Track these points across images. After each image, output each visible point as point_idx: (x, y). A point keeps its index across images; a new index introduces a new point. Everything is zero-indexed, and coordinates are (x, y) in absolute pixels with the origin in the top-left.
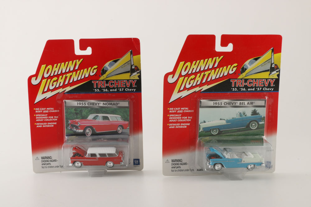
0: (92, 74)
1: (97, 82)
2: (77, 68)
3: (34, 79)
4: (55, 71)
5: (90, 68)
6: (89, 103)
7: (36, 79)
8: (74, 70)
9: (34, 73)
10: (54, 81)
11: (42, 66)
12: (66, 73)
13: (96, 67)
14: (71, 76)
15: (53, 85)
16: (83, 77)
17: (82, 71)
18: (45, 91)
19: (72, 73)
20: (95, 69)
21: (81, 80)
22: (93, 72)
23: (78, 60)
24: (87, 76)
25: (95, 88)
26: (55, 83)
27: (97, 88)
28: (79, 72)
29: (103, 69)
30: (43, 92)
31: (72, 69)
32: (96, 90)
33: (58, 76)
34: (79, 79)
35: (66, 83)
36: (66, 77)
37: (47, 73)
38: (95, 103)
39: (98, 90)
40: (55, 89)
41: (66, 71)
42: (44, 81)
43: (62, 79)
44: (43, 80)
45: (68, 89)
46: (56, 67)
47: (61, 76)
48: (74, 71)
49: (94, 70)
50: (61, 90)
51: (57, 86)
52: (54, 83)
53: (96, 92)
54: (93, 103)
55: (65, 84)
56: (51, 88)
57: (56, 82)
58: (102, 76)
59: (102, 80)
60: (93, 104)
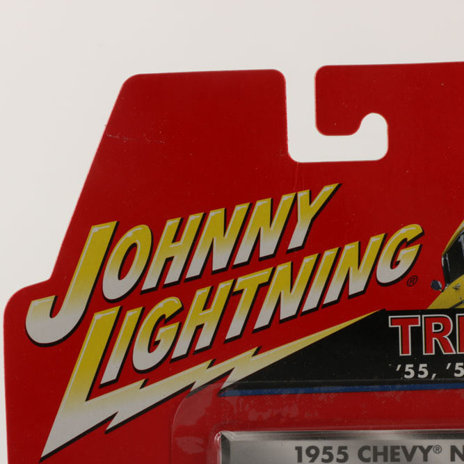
0: (386, 275)
1: (421, 320)
2: (297, 240)
3: (39, 308)
4: (169, 261)
5: (375, 241)
6: (367, 448)
7: (54, 313)
8: (283, 252)
9: (44, 273)
10: (163, 321)
11: (95, 229)
12: (233, 270)
13: (412, 231)
14: (263, 289)
15: (153, 345)
16: (332, 295)
17: (329, 254)
18: (104, 381)
19: (267, 272)
20: (405, 244)
21: (324, 313)
22: (394, 264)
23: (303, 195)
24: (357, 286)
25: (405, 361)
26: (166, 334)
27: (417, 359)
28: (309, 261)
29: (457, 244)
30: (98, 389)
31: (267, 249)
32: (408, 367)
33: (185, 288)
34: (311, 303)
35: (235, 329)
36: (234, 296)
37: (122, 274)
38: (404, 448)
39: (422, 367)
40: (169, 366)
41: (236, 262)
42: (103, 320)
43: (207, 305)
44: (98, 316)
45: (245, 365)
46: (177, 238)
47: (206, 290)
48: (285, 261)
49: (403, 252)
50: (200, 375)
51: (181, 350)
52: (162, 330)
53: (409, 381)
54: (394, 448)
55: (229, 336)
56: (144, 360)
57: (175, 326)
58: (449, 289)
59: (447, 306)
60: (394, 454)
